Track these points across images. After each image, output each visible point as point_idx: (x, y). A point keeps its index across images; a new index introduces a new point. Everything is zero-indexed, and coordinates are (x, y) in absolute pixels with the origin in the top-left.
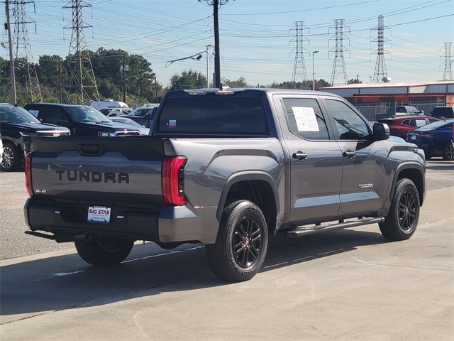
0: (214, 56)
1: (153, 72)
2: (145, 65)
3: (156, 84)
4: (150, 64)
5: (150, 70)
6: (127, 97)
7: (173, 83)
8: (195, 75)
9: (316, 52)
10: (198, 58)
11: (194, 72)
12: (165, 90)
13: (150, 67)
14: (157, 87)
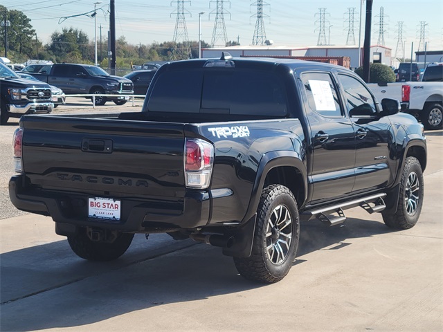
0: (109, 14)
1: (33, 28)
2: (25, 21)
3: (37, 40)
4: (30, 20)
5: (30, 26)
6: (8, 53)
7: (54, 39)
8: (76, 33)
9: (202, 13)
10: (94, 15)
11: (74, 29)
12: (45, 47)
13: (30, 22)
14: (37, 43)
